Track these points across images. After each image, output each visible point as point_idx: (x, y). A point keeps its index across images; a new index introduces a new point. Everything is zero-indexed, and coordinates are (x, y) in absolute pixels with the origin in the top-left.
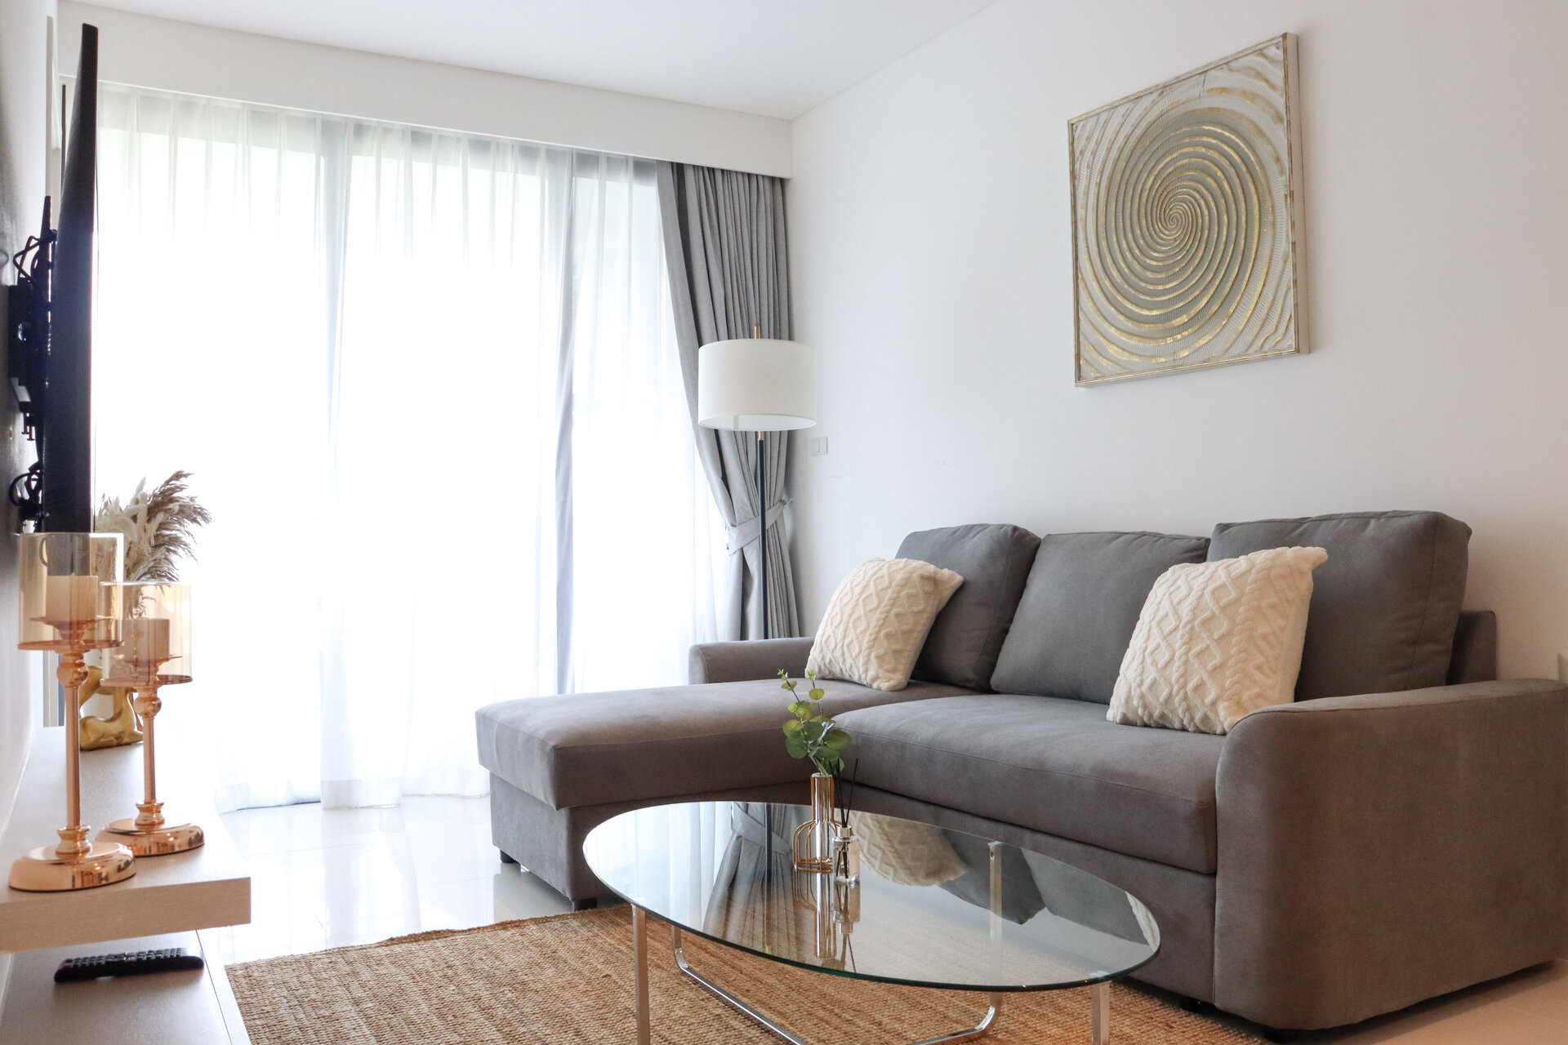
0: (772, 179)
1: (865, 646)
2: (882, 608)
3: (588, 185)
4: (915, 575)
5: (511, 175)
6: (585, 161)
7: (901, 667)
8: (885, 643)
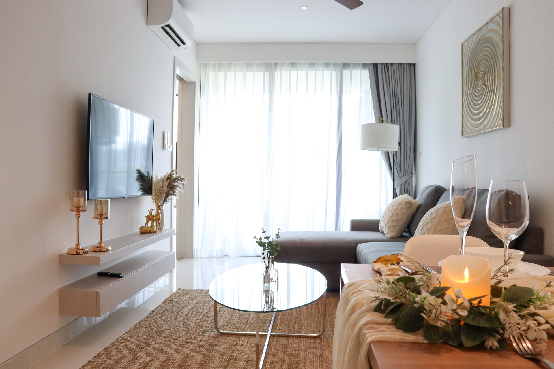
2: (392, 212)
3: (346, 73)
4: (404, 201)
5: (322, 72)
6: (346, 65)
7: (395, 231)
8: (391, 223)
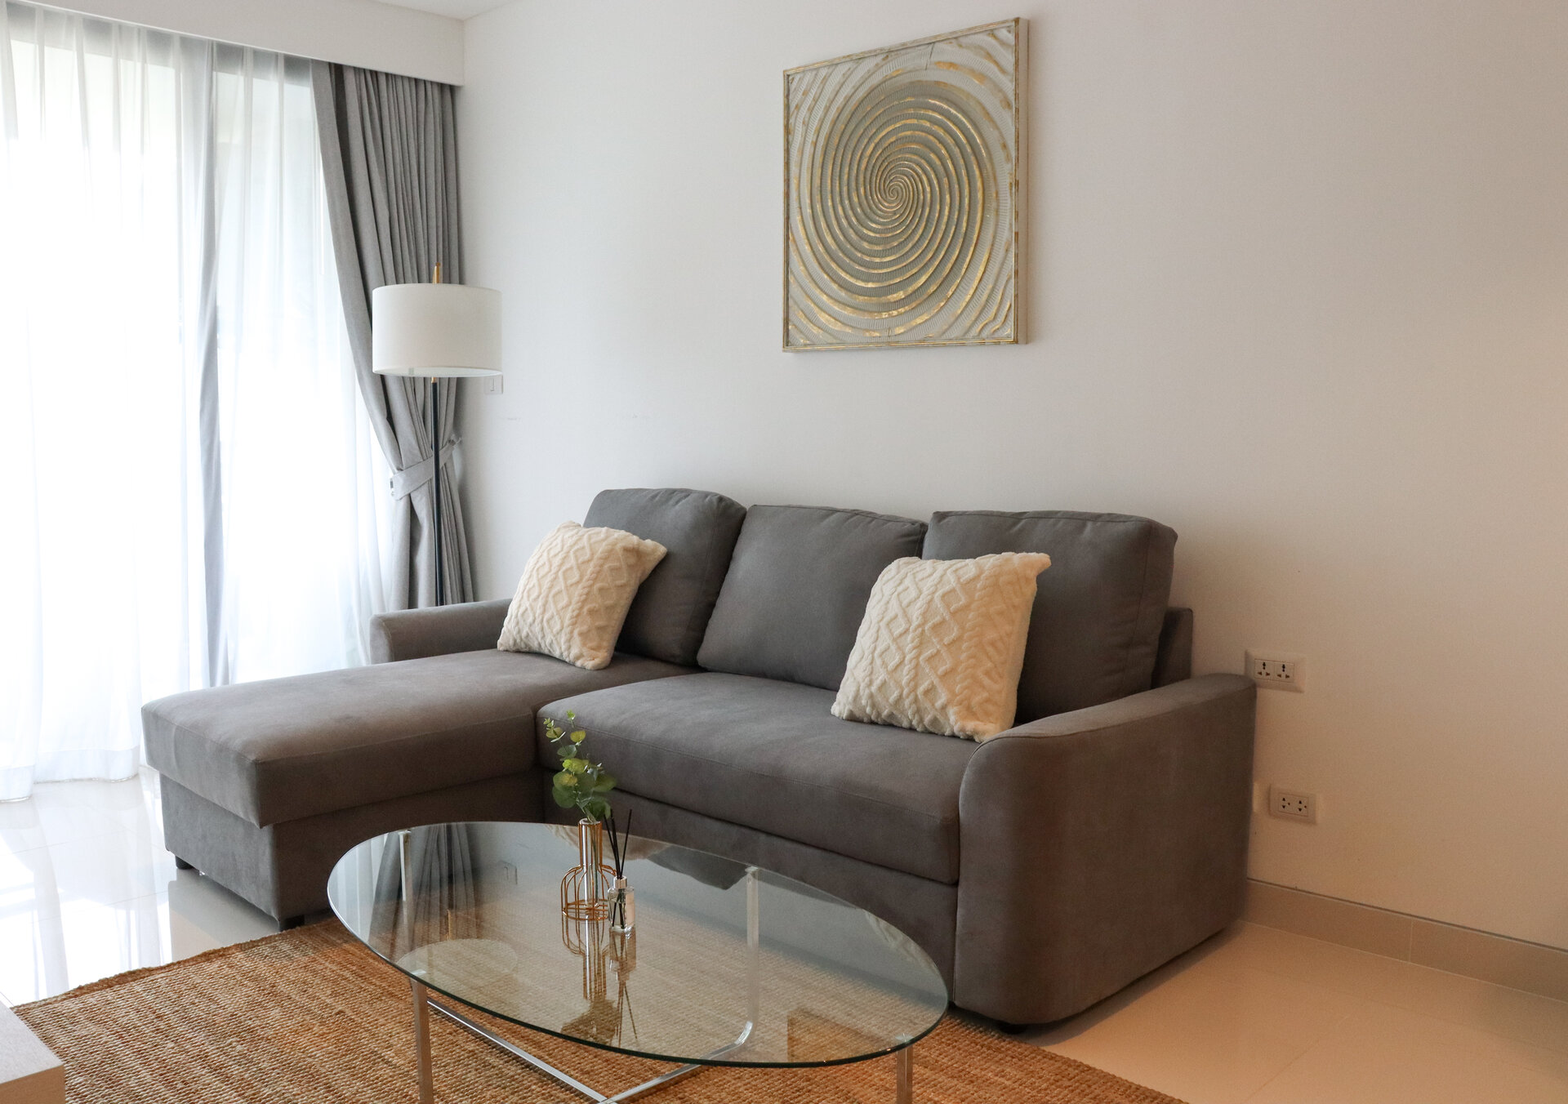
0: (442, 86)
1: (567, 622)
2: (584, 583)
3: (231, 83)
4: (619, 546)
5: (139, 65)
6: (227, 55)
7: (605, 644)
8: (589, 619)
